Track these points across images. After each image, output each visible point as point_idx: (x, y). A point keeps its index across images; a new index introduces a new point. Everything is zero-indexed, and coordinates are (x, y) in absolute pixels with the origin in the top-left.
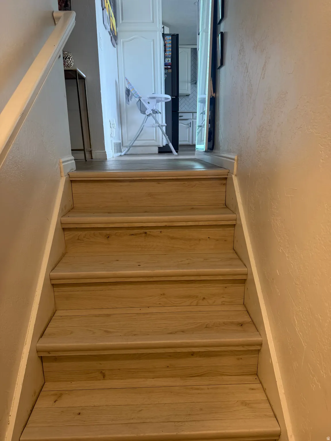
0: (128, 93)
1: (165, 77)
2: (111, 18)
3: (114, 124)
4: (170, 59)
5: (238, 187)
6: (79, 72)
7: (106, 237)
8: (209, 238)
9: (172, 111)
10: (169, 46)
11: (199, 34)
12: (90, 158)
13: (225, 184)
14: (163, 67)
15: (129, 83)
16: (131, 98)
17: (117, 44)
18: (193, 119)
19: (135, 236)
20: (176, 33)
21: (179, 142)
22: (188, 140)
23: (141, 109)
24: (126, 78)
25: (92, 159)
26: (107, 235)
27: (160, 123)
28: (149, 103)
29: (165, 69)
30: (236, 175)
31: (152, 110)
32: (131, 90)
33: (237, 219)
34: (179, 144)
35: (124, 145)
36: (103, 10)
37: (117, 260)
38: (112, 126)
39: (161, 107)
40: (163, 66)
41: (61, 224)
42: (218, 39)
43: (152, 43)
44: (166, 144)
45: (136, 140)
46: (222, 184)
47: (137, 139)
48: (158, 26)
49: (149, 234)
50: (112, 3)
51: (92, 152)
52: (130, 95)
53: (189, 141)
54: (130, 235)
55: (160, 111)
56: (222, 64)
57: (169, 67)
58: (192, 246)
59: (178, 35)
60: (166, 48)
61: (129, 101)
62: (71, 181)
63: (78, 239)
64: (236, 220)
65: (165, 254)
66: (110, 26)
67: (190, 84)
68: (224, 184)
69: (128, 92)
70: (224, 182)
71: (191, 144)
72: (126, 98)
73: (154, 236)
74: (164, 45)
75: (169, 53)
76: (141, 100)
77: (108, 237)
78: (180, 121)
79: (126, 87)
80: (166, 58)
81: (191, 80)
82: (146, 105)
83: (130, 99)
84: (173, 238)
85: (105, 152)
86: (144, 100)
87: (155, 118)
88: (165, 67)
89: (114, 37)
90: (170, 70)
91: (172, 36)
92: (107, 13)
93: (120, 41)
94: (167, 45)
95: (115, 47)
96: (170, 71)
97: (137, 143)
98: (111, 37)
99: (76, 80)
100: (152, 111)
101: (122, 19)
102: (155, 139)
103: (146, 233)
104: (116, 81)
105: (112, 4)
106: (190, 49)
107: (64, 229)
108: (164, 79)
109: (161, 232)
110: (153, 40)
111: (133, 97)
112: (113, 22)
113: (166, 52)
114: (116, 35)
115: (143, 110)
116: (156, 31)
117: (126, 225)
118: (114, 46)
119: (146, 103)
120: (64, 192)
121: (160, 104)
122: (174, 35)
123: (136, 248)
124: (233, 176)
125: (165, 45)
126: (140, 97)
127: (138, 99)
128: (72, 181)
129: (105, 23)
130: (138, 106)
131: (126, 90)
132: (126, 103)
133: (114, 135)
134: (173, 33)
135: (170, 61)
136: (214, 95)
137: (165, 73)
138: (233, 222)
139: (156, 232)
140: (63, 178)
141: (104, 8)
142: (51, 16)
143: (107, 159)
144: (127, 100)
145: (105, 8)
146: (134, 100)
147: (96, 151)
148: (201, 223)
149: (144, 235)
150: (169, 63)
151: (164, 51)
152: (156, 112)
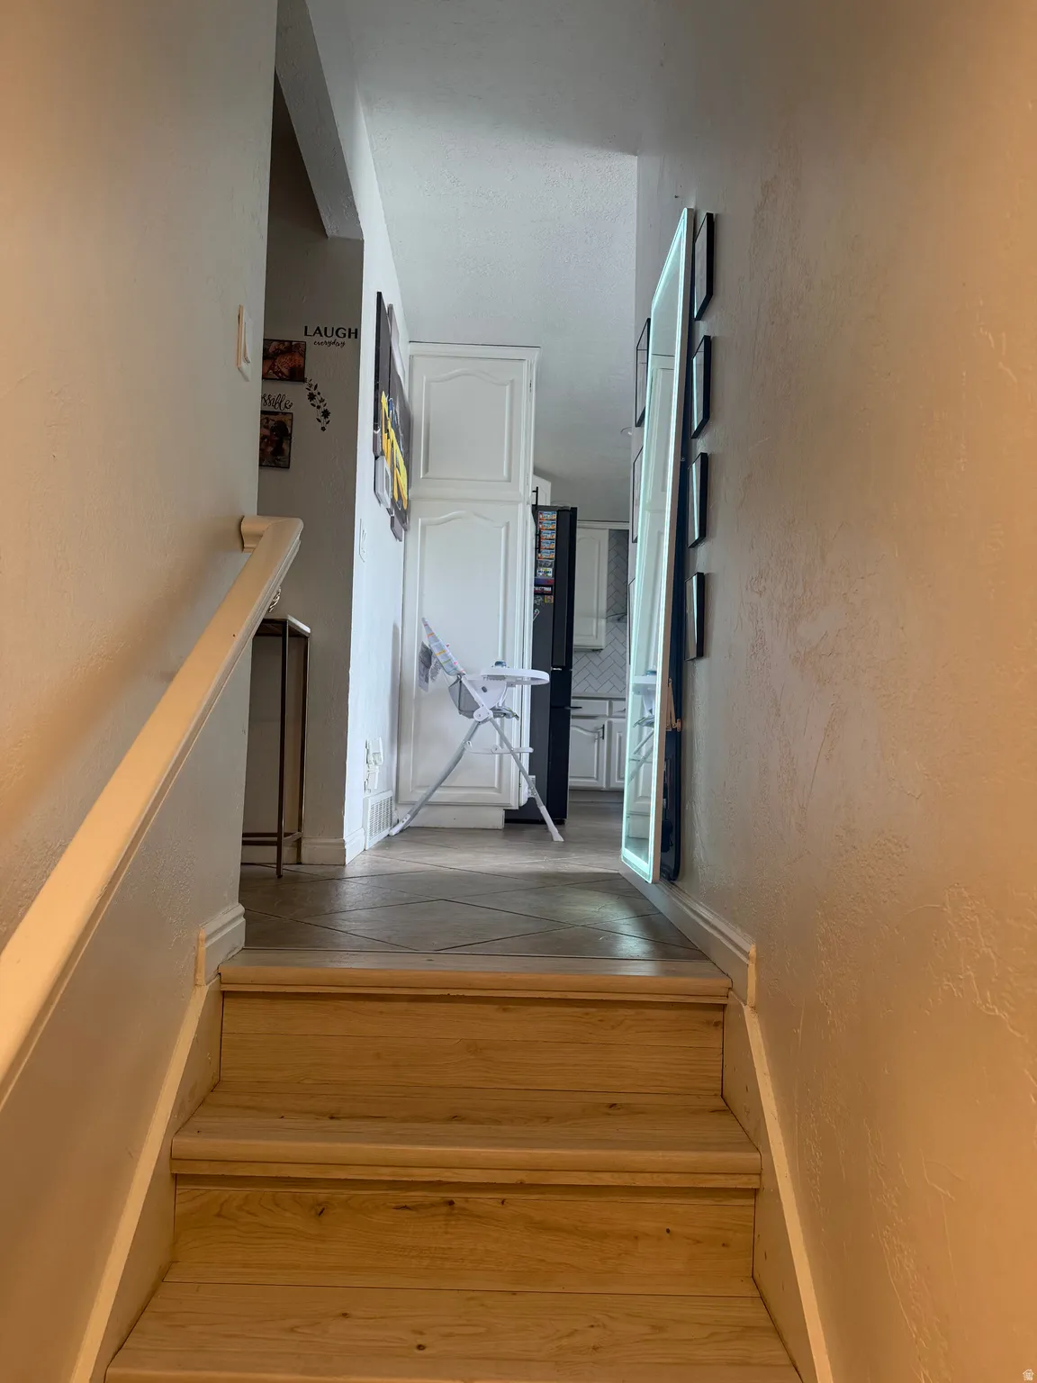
0: (425, 659)
1: (534, 615)
2: (396, 470)
3: (379, 753)
4: (551, 570)
5: (763, 1053)
6: (294, 624)
7: (313, 1212)
8: (668, 1231)
9: (551, 707)
10: (549, 536)
11: (636, 541)
12: (293, 858)
13: (720, 1024)
14: (530, 589)
15: (431, 634)
16: (435, 673)
17: (406, 530)
18: (610, 716)
19: (414, 1212)
20: (570, 505)
21: (569, 780)
22: (595, 776)
23: (462, 706)
24: (423, 619)
25: (299, 863)
26: (319, 1205)
27: (515, 745)
28: (484, 690)
29: (536, 593)
30: (754, 1008)
31: (493, 709)
32: (436, 651)
33: (763, 1171)
34: (569, 784)
35: (403, 799)
36: (376, 458)
37: (345, 1315)
38: (371, 758)
39: (520, 702)
40: (531, 585)
41: (172, 1158)
42: (688, 584)
43: (503, 530)
44: (529, 799)
45: (438, 785)
46: (708, 1023)
47: (443, 784)
48: (521, 490)
49: (464, 1209)
50: (403, 433)
51: (303, 842)
52: (432, 666)
53: (597, 779)
54: (396, 1208)
55: (516, 711)
56: (701, 653)
57: (548, 589)
58: (610, 1258)
59: (574, 510)
60: (540, 542)
61: (427, 680)
62: (224, 994)
63: (219, 1215)
64: (760, 1174)
65: (514, 1293)
66: (393, 491)
67: (603, 622)
68: (716, 1024)
69: (427, 656)
70: (718, 1016)
71: (604, 786)
72: (420, 674)
73: (479, 1217)
74: (536, 535)
75: (548, 554)
76: (463, 682)
77: (322, 1212)
78: (572, 721)
79: (423, 645)
80: (541, 566)
81: (608, 611)
82: (478, 696)
83: (432, 678)
84: (543, 1227)
85: (343, 844)
86: (470, 682)
87: (500, 730)
88: (537, 589)
89: (400, 515)
90: (549, 597)
91: (558, 511)
92: (387, 466)
93: (417, 522)
94: (543, 534)
95: (401, 541)
96: (549, 599)
97: (441, 795)
98: (392, 518)
99: (281, 638)
100: (491, 713)
101: (426, 470)
102: (496, 785)
103: (451, 1203)
104: (395, 627)
105: (401, 435)
106: (607, 532)
107: (176, 1178)
108: (532, 620)
109: (503, 1203)
110: (508, 525)
111: (441, 671)
112: (400, 478)
113: (539, 552)
114: (405, 508)
115: (466, 706)
116: (517, 503)
117: (386, 1174)
118: (397, 537)
119: (476, 690)
120: (196, 1041)
121: (517, 688)
122: (564, 510)
123: (413, 1257)
124: (747, 1010)
125: (538, 535)
126: (460, 674)
127: (453, 679)
128: (226, 995)
129: (379, 491)
130: (452, 695)
131: (422, 651)
132: (420, 685)
133: (375, 783)
134: (560, 505)
135: (550, 575)
136: (678, 725)
137: (535, 605)
138: (753, 1183)
139: (488, 1201)
140: (198, 990)
141: (379, 453)
142: (234, 527)
143: (344, 865)
144: (423, 678)
145: (382, 453)
146: (444, 679)
147: (313, 841)
148: (640, 1181)
149: (445, 1209)
150: (548, 581)
151: (536, 548)
152: (505, 714)
